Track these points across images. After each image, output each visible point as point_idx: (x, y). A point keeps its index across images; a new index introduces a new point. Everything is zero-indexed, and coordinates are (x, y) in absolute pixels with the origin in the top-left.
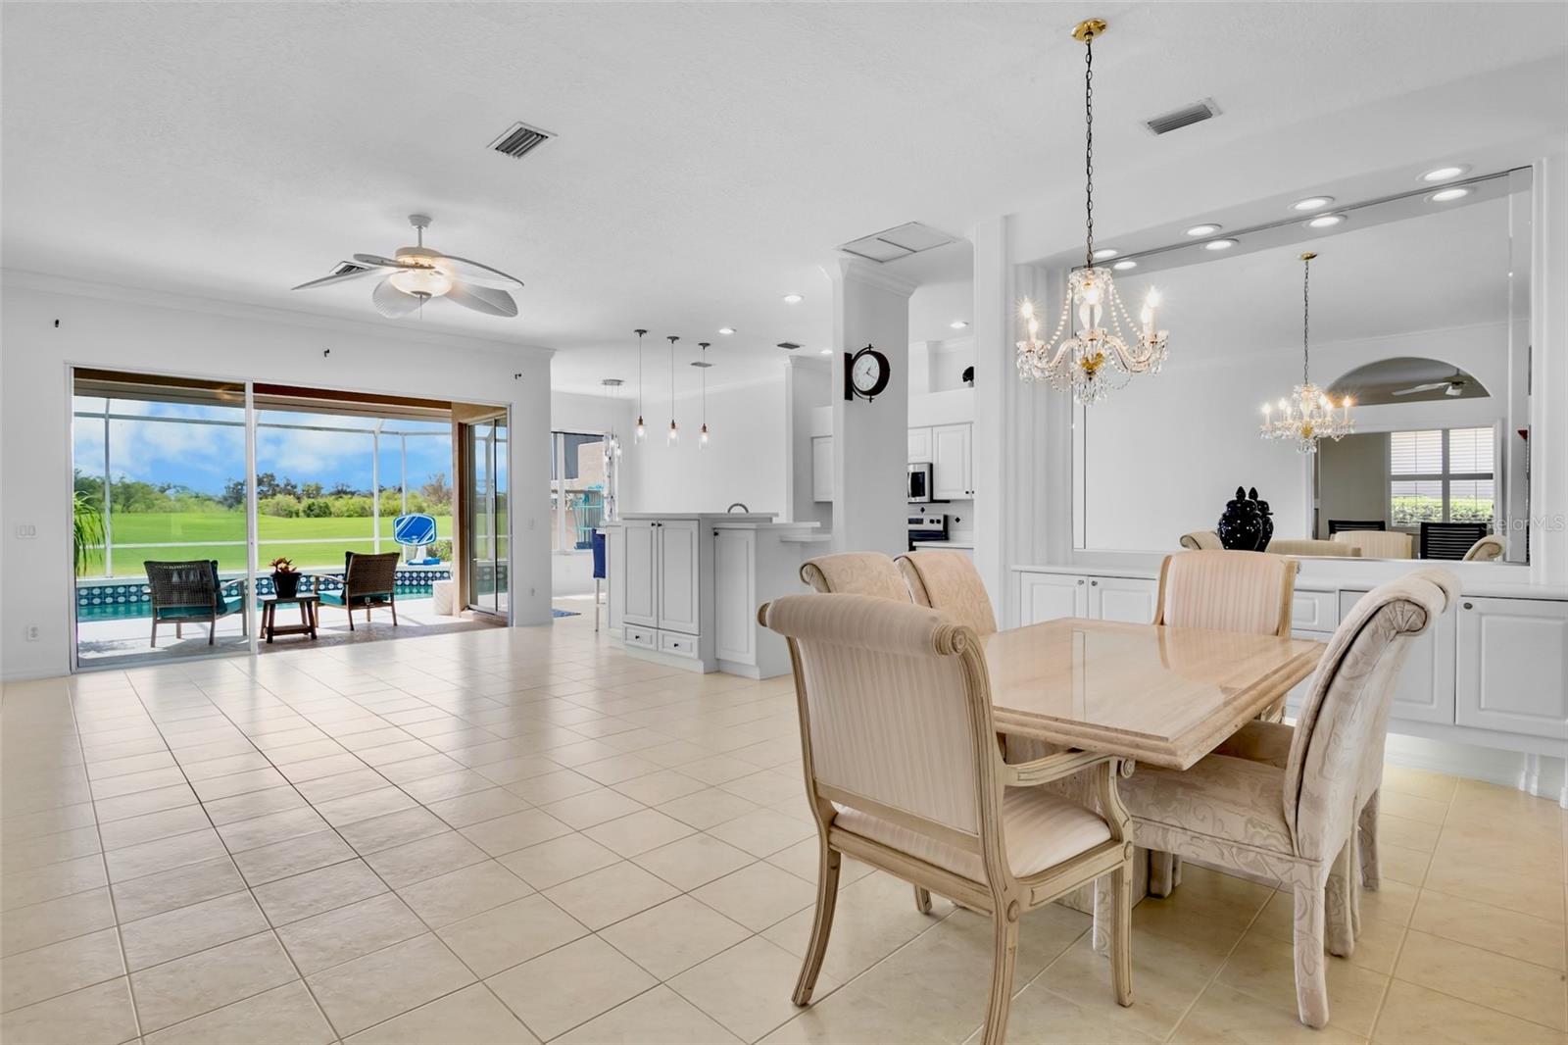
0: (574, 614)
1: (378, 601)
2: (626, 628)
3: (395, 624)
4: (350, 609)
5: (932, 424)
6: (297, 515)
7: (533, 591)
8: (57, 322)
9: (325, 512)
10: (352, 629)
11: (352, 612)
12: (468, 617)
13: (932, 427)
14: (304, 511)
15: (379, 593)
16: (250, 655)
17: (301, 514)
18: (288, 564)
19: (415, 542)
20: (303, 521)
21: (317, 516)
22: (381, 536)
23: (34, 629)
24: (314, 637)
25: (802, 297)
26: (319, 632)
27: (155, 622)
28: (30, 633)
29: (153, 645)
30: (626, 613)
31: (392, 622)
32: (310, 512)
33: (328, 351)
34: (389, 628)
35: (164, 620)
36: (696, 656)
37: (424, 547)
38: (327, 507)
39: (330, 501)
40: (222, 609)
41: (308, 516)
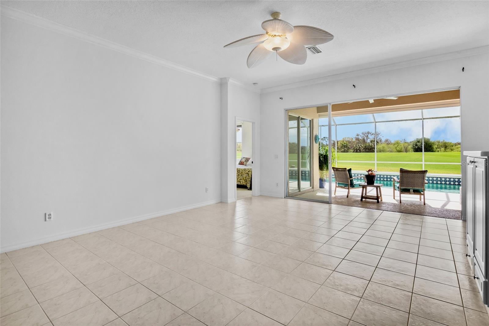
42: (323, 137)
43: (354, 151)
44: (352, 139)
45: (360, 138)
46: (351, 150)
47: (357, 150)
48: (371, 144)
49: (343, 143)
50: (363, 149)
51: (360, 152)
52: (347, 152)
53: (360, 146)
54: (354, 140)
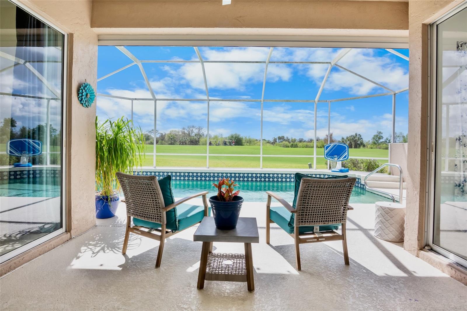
6: (289, 147)
9: (296, 146)
17: (290, 147)
19: (336, 159)
20: (290, 149)
21: (294, 147)
32: (292, 146)
37: (340, 162)
39: (298, 143)
42: (151, 130)
43: (181, 143)
44: (179, 132)
45: (186, 132)
46: (178, 143)
47: (183, 143)
48: (195, 137)
49: (170, 136)
50: (188, 142)
51: (186, 144)
52: (174, 144)
53: (186, 139)
54: (180, 133)
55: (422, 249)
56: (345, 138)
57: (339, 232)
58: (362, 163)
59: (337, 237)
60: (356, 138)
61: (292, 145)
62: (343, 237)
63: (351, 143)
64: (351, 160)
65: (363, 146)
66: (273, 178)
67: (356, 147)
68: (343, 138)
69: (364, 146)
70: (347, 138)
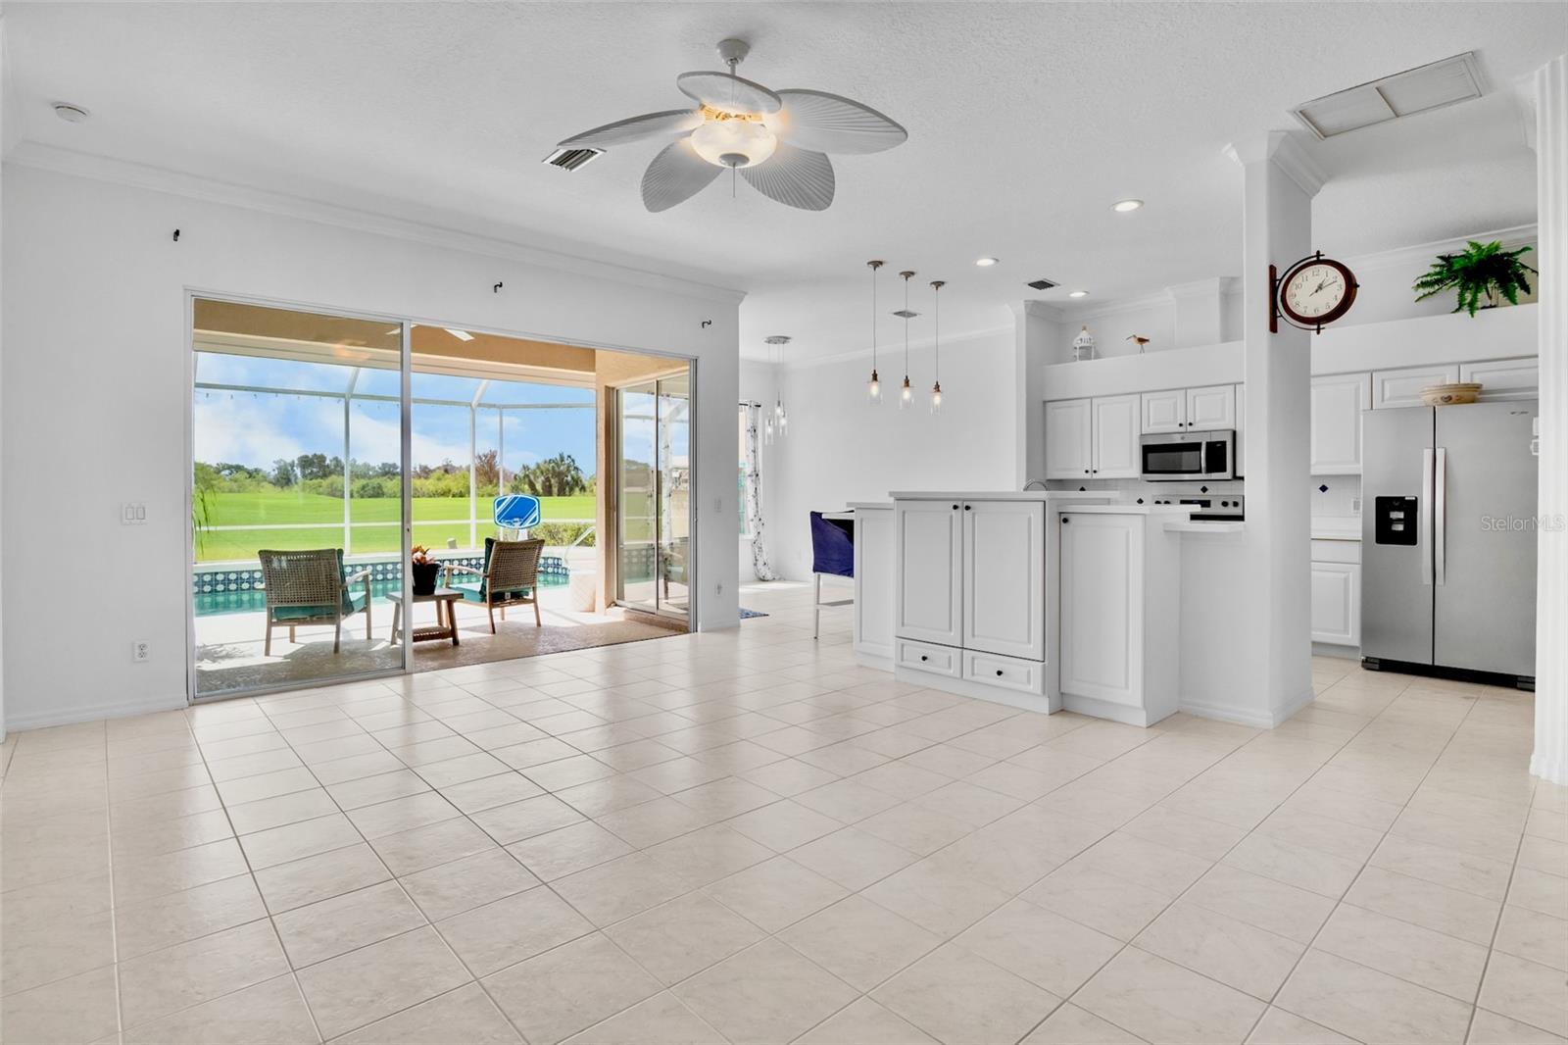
0: (761, 615)
1: (518, 597)
2: (903, 646)
3: (539, 625)
4: (492, 606)
5: (1185, 386)
7: (719, 588)
8: (177, 233)
10: (494, 632)
11: (493, 610)
12: (617, 615)
13: (1186, 389)
14: (358, 492)
15: (522, 587)
16: (405, 674)
18: (425, 553)
19: (517, 525)
22: (477, 518)
23: (142, 647)
24: (456, 642)
25: (1141, 202)
26: (461, 636)
27: (270, 624)
28: (137, 651)
29: (267, 653)
30: (903, 624)
31: (535, 622)
33: (501, 286)
34: (533, 629)
35: (280, 622)
36: (1039, 691)
37: (526, 531)
38: (380, 487)
40: (349, 608)
41: (362, 497)
55: (609, 606)
56: (533, 466)
57: (531, 596)
58: (565, 530)
59: (529, 601)
60: (562, 468)
61: (363, 487)
62: (534, 601)
63: (548, 479)
64: (546, 526)
65: (581, 490)
66: (383, 574)
67: (561, 493)
68: (525, 468)
69: (583, 489)
70: (538, 467)
